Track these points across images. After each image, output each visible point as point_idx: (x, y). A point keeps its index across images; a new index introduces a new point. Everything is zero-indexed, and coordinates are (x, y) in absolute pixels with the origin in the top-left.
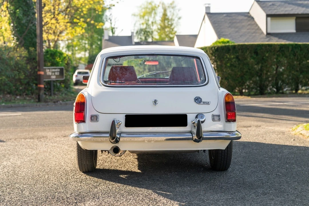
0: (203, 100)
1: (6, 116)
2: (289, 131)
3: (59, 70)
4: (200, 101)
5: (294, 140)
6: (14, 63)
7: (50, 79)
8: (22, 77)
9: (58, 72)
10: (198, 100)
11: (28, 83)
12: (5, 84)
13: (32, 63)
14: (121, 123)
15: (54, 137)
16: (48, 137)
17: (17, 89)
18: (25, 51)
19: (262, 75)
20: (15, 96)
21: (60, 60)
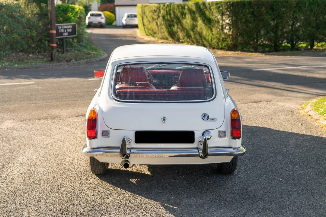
0: (210, 117)
1: (19, 85)
2: (298, 109)
3: (71, 27)
4: (207, 118)
5: (302, 124)
6: (26, 21)
7: (63, 36)
8: (34, 34)
9: (70, 28)
10: (205, 117)
11: (40, 40)
12: (18, 42)
13: (44, 19)
14: (131, 140)
15: (68, 117)
16: (62, 117)
17: (30, 46)
18: (36, 8)
19: (278, 31)
20: (28, 54)
21: (72, 16)
